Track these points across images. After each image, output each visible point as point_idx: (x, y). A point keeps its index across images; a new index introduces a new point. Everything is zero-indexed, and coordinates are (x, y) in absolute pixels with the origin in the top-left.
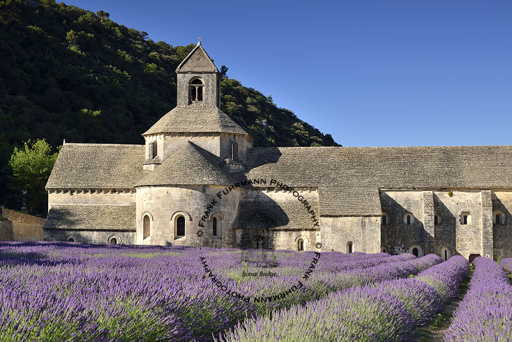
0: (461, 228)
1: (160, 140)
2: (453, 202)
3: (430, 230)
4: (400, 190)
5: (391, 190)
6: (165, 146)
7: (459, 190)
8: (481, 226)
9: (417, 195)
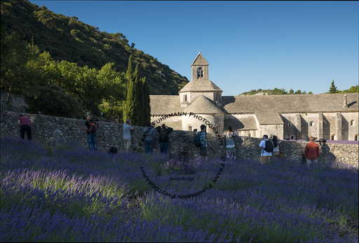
0: (310, 128)
1: (189, 94)
2: (307, 117)
3: (299, 129)
4: (287, 113)
5: (283, 113)
6: (191, 97)
7: (309, 112)
8: (318, 127)
9: (293, 115)
